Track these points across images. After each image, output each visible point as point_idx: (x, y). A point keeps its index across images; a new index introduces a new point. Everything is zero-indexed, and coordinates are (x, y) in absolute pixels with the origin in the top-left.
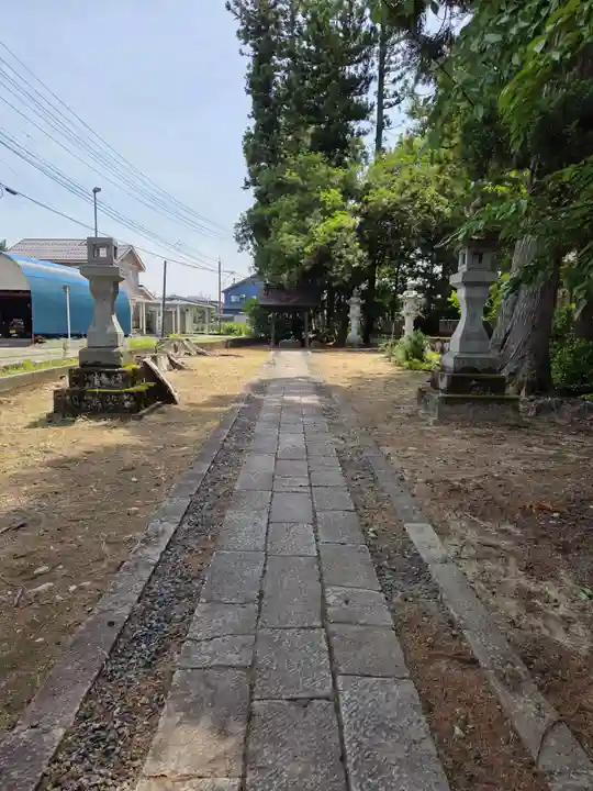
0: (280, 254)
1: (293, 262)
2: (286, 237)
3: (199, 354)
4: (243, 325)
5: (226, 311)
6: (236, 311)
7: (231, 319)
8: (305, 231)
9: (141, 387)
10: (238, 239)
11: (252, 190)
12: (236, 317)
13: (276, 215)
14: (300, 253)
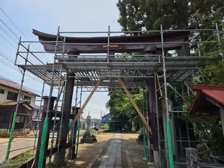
0: (115, 111)
1: (118, 113)
2: (117, 108)
3: (98, 134)
4: (107, 126)
5: (102, 123)
6: (105, 123)
7: (104, 125)
8: (121, 106)
9: (93, 138)
10: (106, 107)
11: (109, 96)
12: (105, 124)
13: (114, 102)
14: (120, 111)
